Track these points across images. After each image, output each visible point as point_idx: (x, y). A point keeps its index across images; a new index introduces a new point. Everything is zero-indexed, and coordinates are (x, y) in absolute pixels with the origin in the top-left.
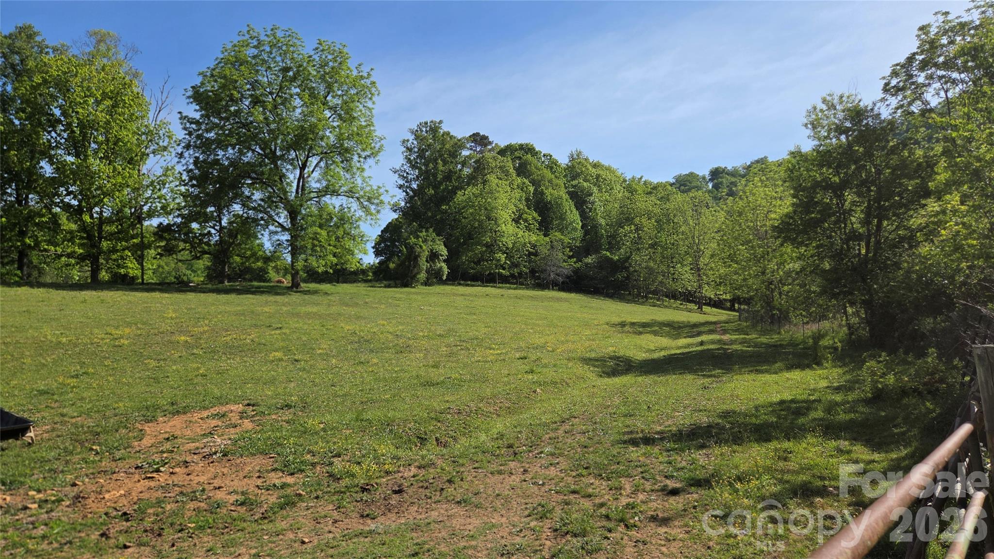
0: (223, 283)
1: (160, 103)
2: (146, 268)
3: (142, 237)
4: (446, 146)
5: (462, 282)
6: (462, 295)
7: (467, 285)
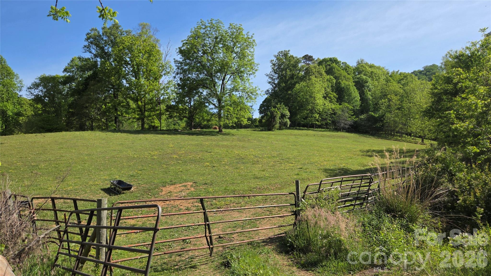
0: (191, 129)
1: (167, 53)
2: (162, 123)
3: (160, 111)
4: (291, 63)
5: (298, 128)
6: (295, 135)
7: (300, 129)
